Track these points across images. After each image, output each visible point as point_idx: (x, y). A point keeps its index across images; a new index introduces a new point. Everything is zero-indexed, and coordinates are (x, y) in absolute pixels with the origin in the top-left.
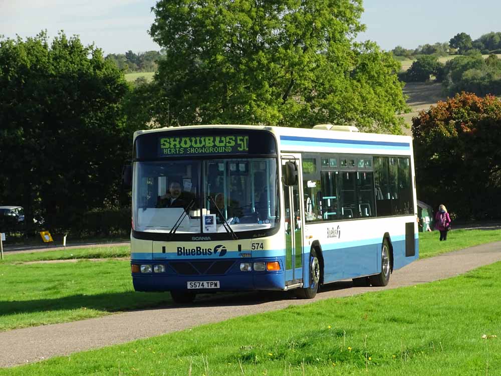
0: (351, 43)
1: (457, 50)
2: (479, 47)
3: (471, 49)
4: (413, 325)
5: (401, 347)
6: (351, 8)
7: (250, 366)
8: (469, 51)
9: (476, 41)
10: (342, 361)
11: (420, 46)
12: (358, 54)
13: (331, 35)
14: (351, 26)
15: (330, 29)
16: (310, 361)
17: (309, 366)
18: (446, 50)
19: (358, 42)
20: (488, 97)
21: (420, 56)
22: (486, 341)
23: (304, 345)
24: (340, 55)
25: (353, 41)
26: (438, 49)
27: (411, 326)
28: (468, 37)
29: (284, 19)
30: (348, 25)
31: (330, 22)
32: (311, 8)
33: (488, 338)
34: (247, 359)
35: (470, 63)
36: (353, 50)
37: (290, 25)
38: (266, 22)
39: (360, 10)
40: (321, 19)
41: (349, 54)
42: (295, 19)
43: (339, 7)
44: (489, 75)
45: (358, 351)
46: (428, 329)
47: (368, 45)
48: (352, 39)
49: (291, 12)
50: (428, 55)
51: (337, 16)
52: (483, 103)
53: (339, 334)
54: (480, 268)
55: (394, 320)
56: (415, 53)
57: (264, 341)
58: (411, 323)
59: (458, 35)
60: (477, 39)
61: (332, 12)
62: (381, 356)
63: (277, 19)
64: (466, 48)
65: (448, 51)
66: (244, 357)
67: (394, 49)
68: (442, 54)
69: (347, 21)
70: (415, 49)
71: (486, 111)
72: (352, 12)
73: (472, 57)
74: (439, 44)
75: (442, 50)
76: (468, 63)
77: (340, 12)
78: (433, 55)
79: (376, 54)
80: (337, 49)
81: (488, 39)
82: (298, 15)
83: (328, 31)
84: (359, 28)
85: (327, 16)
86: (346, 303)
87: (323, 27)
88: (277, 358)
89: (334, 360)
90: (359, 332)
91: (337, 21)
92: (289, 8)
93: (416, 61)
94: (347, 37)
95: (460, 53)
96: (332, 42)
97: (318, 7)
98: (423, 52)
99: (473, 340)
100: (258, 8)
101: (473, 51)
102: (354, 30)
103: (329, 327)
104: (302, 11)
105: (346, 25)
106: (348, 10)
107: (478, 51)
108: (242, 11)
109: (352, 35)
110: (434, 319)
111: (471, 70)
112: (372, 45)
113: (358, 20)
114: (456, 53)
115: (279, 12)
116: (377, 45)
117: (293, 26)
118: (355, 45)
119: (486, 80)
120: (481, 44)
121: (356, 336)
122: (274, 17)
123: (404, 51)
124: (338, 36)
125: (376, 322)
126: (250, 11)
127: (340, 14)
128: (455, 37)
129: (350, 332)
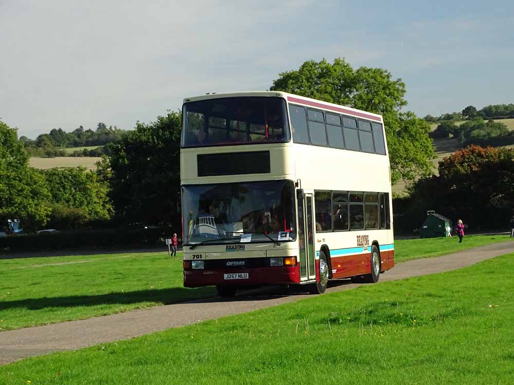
0: (398, 113)
1: (467, 117)
2: (482, 115)
3: (476, 116)
4: (442, 299)
5: (435, 313)
6: (398, 90)
7: (336, 326)
8: (475, 118)
9: (480, 111)
10: (396, 322)
11: (442, 115)
12: (402, 120)
13: (385, 108)
14: (397, 102)
15: (384, 104)
16: (375, 322)
17: (375, 326)
18: (460, 117)
19: (403, 113)
20: (488, 148)
21: (442, 121)
22: (492, 309)
23: (371, 312)
24: (391, 121)
25: (399, 112)
26: (455, 116)
27: (441, 299)
28: (474, 109)
29: (354, 97)
30: (396, 101)
31: (384, 100)
32: (371, 91)
33: (493, 307)
34: (334, 321)
35: (476, 126)
36: (399, 118)
37: (357, 102)
38: (342, 100)
39: (404, 91)
40: (378, 97)
41: (396, 120)
42: (360, 97)
43: (390, 89)
44: (489, 134)
45: (407, 316)
46: (452, 301)
47: (408, 114)
48: (398, 110)
49: (358, 93)
50: (447, 121)
51: (388, 96)
52: (485, 152)
53: (394, 305)
54: (485, 261)
55: (429, 295)
56: (440, 119)
57: (344, 309)
58: (441, 297)
59: (468, 107)
60: (480, 110)
61: (385, 93)
62: (422, 319)
63: (349, 98)
64: (473, 116)
65: (461, 118)
66: (331, 320)
67: (425, 116)
68: (458, 120)
69: (395, 99)
70: (439, 117)
71: (487, 157)
72: (398, 93)
73: (478, 122)
74: (455, 113)
75: (458, 117)
76: (474, 125)
77: (390, 93)
78: (451, 120)
79: (414, 120)
80: (389, 117)
81: (488, 110)
82: (363, 95)
83: (383, 106)
84: (403, 104)
85: (382, 95)
86: (397, 284)
87: (380, 103)
88: (353, 321)
89: (391, 322)
90: (407, 303)
91: (388, 98)
92: (357, 91)
93: (440, 124)
94: (395, 109)
95: (468, 119)
96: (385, 112)
97: (376, 90)
98: (444, 119)
99: (483, 309)
100: (336, 91)
101: (478, 118)
102: (400, 105)
103: (387, 300)
104: (365, 92)
105: (394, 101)
106: (396, 92)
107: (481, 118)
108: (326, 92)
109: (398, 108)
110: (456, 295)
111: (477, 130)
112: (411, 115)
113: (402, 98)
114: (466, 119)
115: (350, 93)
116: (415, 114)
117: (360, 103)
118: (400, 114)
119: (487, 137)
120: (483, 113)
121: (405, 306)
122: (347, 97)
123: (432, 118)
124: (389, 108)
125: (418, 296)
126: (331, 93)
127: (390, 94)
128: (466, 109)
129: (401, 303)
